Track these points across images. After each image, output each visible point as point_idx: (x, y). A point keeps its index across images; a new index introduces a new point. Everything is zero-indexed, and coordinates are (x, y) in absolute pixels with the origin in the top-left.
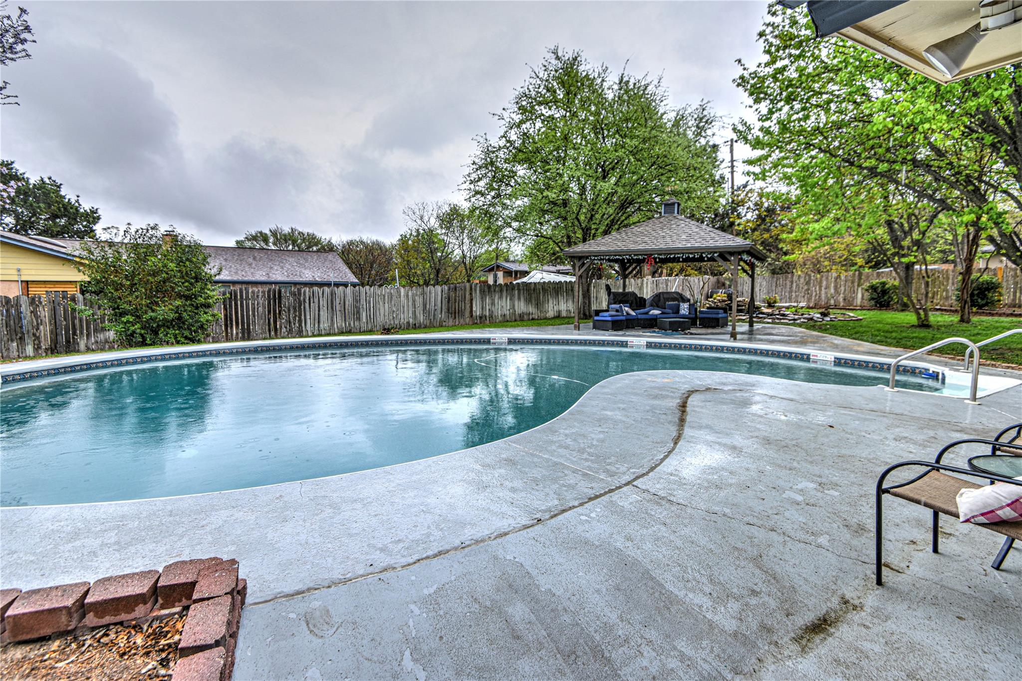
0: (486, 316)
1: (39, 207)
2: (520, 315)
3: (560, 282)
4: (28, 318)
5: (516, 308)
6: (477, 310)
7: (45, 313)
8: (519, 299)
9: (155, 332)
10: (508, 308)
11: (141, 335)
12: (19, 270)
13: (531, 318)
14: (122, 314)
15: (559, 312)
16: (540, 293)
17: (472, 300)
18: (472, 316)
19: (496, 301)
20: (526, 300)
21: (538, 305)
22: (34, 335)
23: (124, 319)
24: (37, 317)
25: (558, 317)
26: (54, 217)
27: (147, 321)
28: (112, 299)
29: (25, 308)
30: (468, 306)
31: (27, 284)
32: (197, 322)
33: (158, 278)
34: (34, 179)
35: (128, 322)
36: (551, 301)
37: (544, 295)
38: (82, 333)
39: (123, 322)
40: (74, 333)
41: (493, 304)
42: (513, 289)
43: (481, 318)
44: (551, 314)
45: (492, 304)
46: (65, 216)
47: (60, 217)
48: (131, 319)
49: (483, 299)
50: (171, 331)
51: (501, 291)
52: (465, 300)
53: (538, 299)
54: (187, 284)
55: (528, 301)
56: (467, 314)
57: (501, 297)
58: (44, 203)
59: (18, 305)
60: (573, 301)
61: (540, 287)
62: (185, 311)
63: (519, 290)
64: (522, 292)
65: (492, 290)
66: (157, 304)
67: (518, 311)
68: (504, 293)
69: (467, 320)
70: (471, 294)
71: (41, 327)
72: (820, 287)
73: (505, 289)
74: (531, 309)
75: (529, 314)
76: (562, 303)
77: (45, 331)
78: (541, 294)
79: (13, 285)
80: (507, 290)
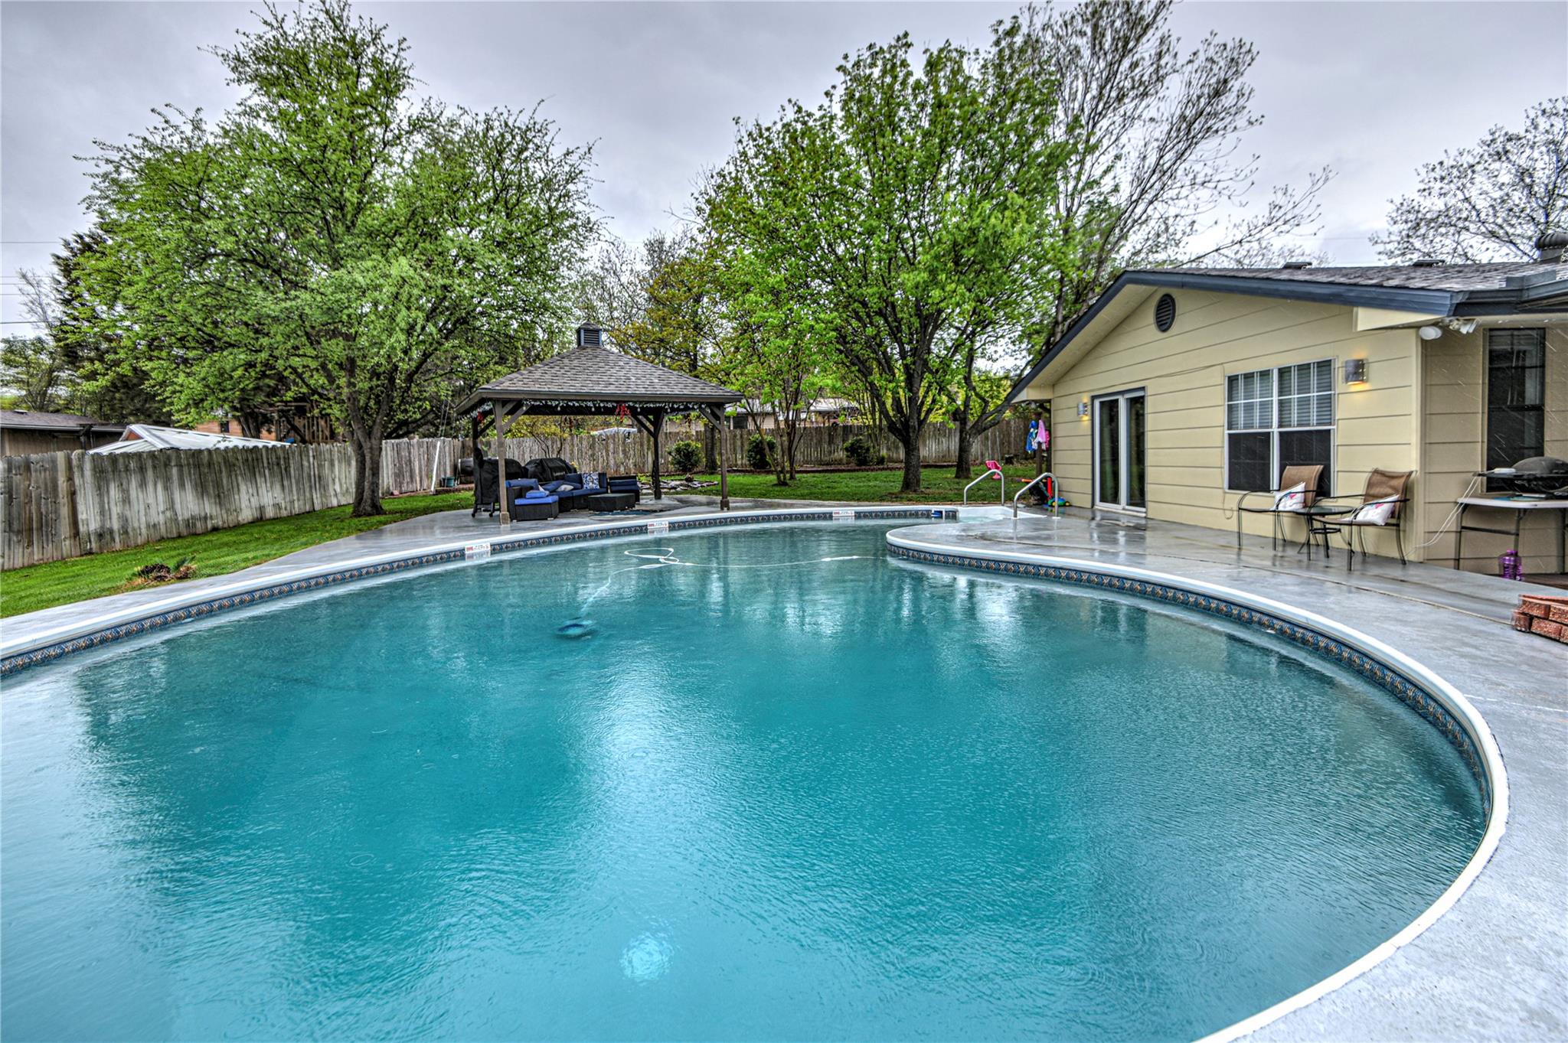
0: (111, 532)
2: (187, 523)
3: (256, 447)
5: (178, 506)
6: (89, 518)
8: (182, 485)
10: (161, 508)
13: (209, 526)
15: (262, 509)
16: (221, 472)
17: (73, 494)
18: (76, 534)
19: (133, 493)
20: (195, 487)
21: (221, 497)
25: (260, 521)
30: (65, 511)
36: (243, 488)
37: (230, 476)
41: (126, 500)
42: (167, 465)
43: (100, 536)
44: (246, 515)
45: (124, 501)
49: (101, 488)
51: (142, 469)
52: (56, 496)
53: (218, 485)
55: (201, 489)
56: (65, 529)
57: (143, 484)
60: (283, 486)
61: (221, 460)
63: (180, 466)
64: (185, 469)
65: (121, 466)
67: (183, 514)
68: (150, 473)
69: (67, 545)
70: (70, 479)
72: (607, 451)
73: (149, 464)
74: (209, 508)
75: (206, 518)
76: (263, 490)
78: (224, 474)
80: (154, 467)
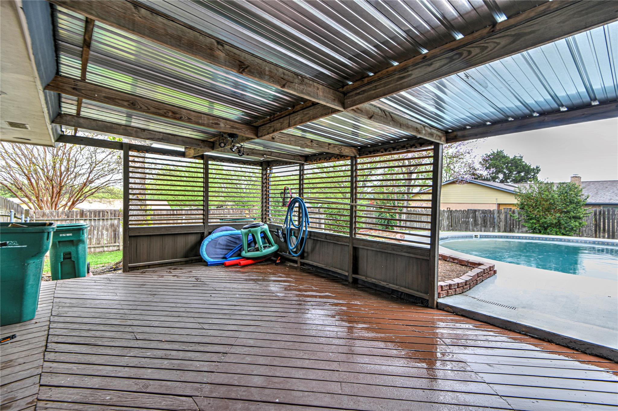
1: (512, 169)
4: (497, 219)
7: (503, 217)
9: (546, 229)
11: (539, 230)
12: (497, 199)
14: (531, 219)
22: (498, 226)
23: (531, 221)
24: (500, 219)
26: (519, 172)
27: (543, 223)
28: (527, 212)
29: (496, 215)
31: (499, 205)
32: (569, 226)
33: (548, 203)
34: (511, 157)
35: (533, 223)
38: (516, 227)
39: (531, 223)
40: (513, 227)
46: (524, 171)
47: (522, 172)
48: (534, 221)
50: (555, 229)
54: (564, 205)
58: (515, 166)
59: (494, 214)
62: (563, 219)
66: (546, 215)
71: (501, 223)
77: (502, 224)
79: (495, 205)
